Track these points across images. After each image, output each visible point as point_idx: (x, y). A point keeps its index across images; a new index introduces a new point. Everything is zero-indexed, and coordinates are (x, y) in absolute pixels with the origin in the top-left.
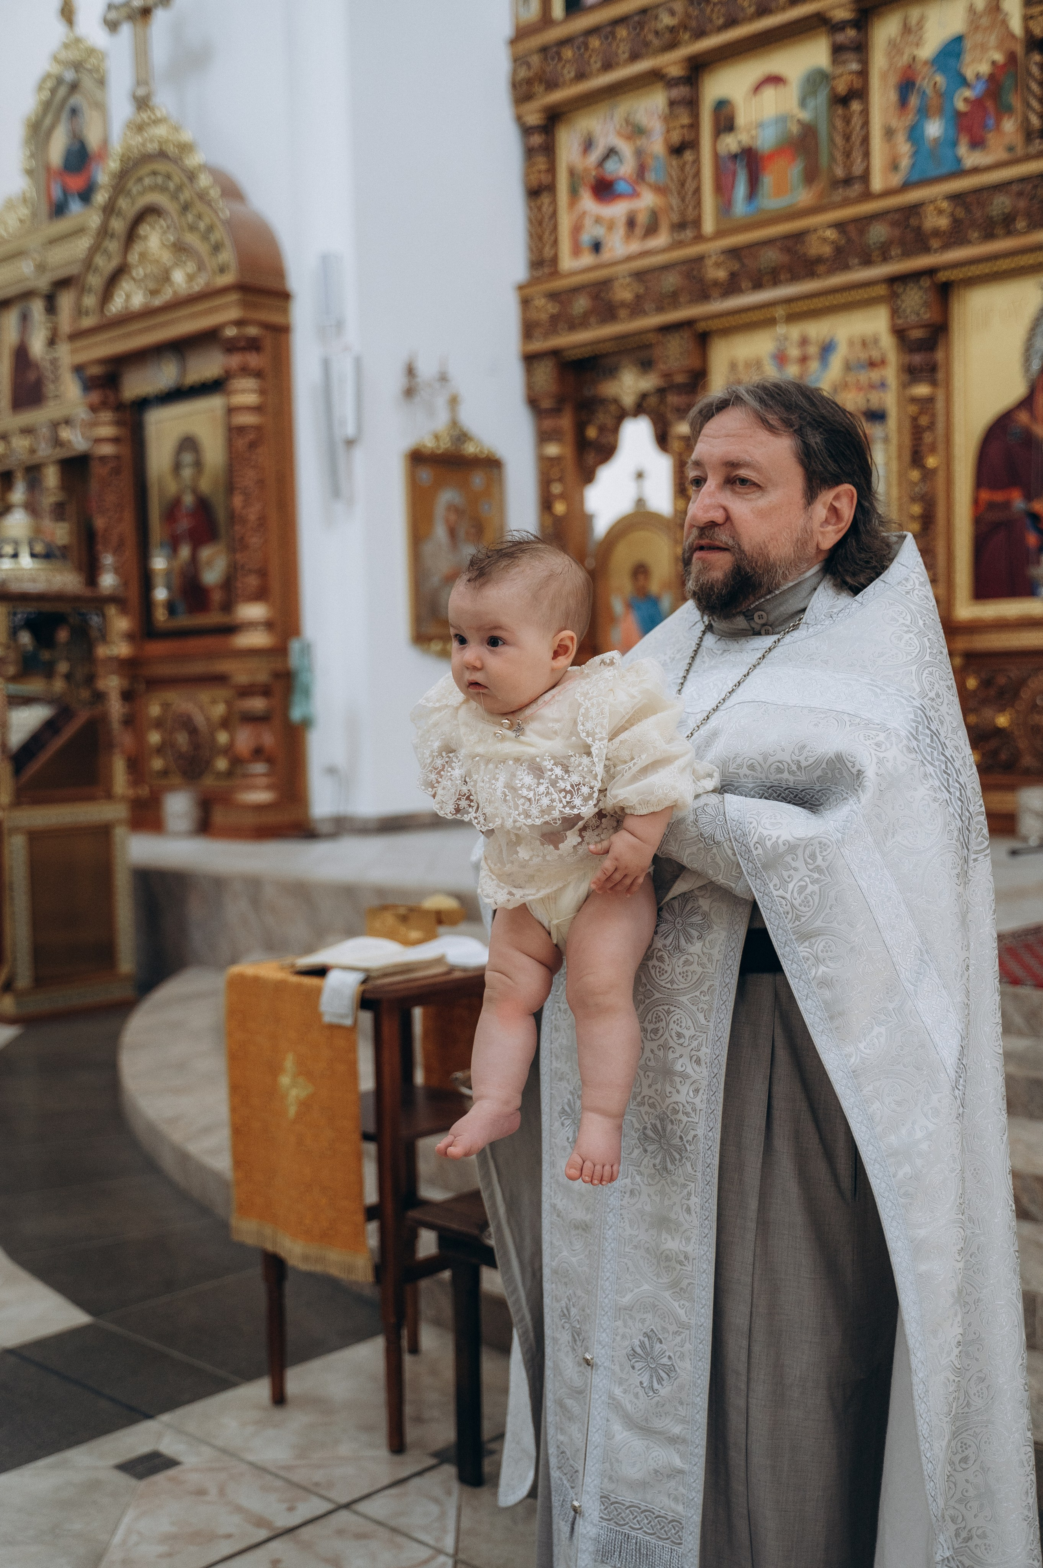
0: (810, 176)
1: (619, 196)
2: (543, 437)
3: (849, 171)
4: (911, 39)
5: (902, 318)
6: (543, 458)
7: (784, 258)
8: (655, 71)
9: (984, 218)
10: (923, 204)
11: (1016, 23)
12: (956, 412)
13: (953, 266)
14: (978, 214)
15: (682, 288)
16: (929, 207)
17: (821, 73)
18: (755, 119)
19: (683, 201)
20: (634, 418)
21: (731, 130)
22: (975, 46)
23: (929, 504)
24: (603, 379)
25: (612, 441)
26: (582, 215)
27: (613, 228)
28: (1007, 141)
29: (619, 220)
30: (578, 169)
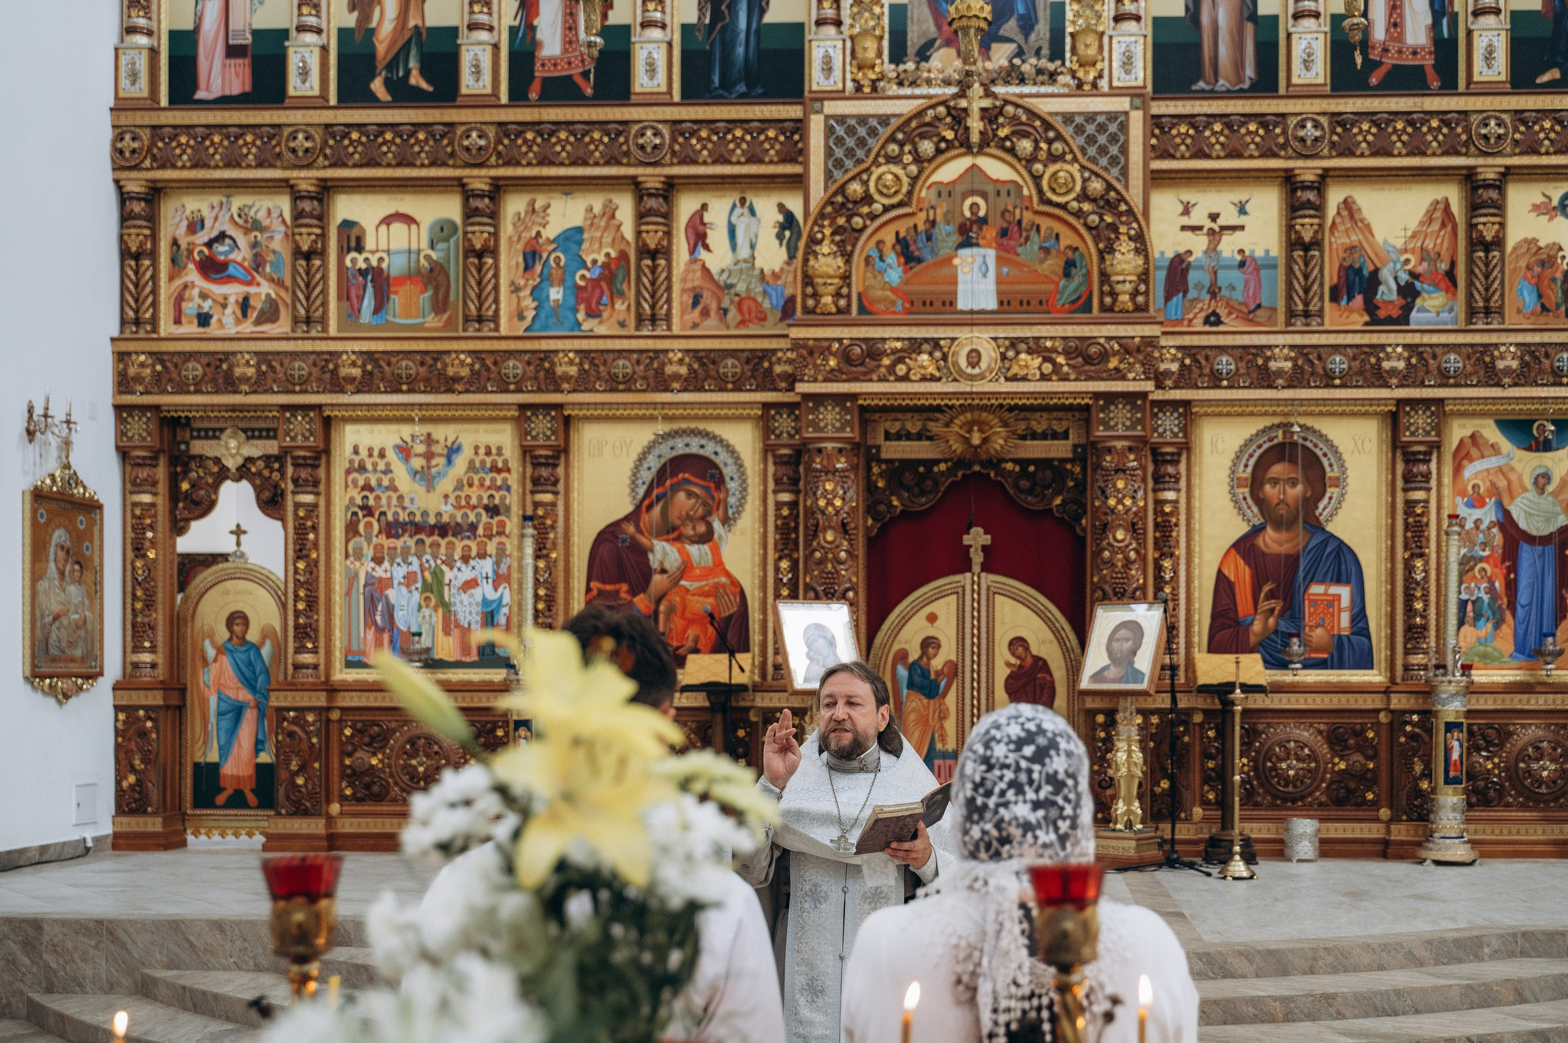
0: (440, 305)
1: (231, 279)
2: (131, 485)
3: (479, 309)
4: (539, 220)
5: (534, 438)
6: (135, 505)
7: (422, 370)
8: (286, 180)
9: (609, 373)
10: (556, 352)
11: (628, 231)
12: (575, 517)
13: (581, 405)
14: (602, 368)
15: (310, 374)
16: (561, 355)
17: (453, 224)
18: (383, 245)
19: (308, 298)
20: (237, 480)
21: (360, 249)
22: (592, 238)
23: (552, 588)
24: (199, 438)
25: (213, 497)
26: (186, 286)
27: (224, 306)
28: (621, 319)
29: (232, 300)
30: (183, 244)
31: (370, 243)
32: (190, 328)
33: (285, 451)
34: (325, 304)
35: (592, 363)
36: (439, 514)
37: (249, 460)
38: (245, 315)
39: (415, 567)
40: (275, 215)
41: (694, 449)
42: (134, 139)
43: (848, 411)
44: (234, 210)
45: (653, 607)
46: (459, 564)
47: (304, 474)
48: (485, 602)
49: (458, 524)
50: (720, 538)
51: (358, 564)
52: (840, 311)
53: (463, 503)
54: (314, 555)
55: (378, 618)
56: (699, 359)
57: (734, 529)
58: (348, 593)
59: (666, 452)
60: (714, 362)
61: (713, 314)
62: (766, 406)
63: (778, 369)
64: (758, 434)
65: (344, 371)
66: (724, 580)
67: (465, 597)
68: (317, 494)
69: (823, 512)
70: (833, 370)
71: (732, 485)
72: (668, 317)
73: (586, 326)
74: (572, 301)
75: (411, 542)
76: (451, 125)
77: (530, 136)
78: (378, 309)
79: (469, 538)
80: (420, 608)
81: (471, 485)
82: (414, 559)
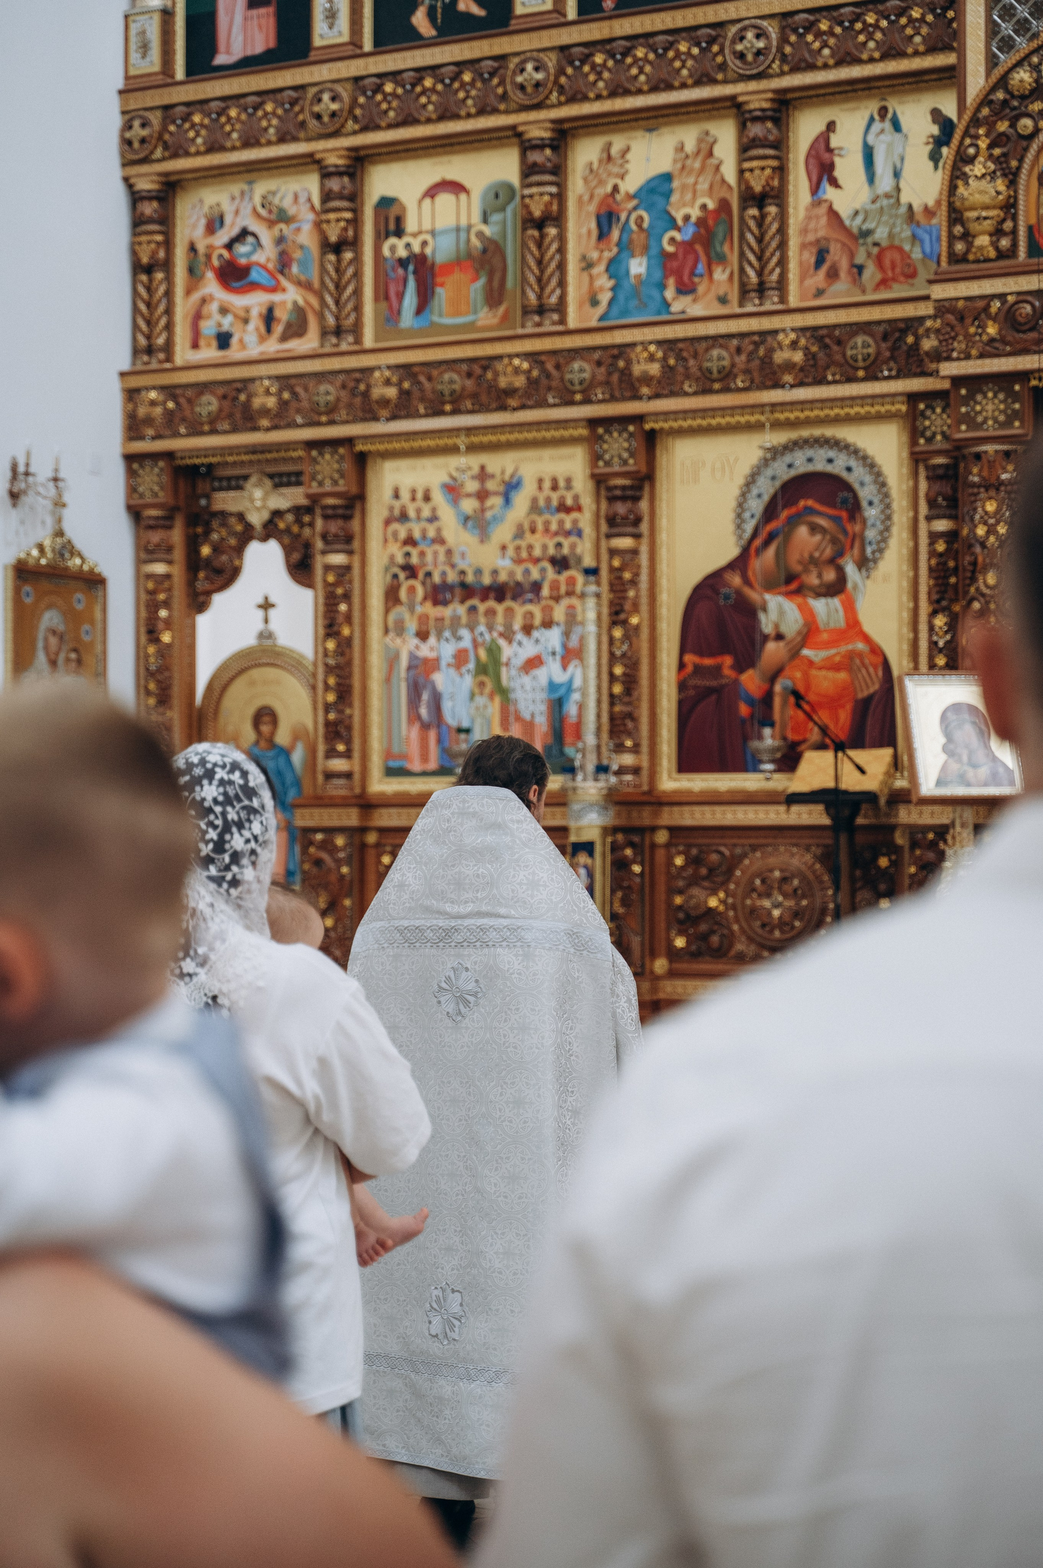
0: (494, 297)
1: (254, 286)
2: (145, 553)
3: (540, 297)
5: (607, 463)
6: (150, 576)
7: (469, 383)
8: (311, 155)
9: (700, 369)
10: (633, 345)
11: (729, 173)
12: (663, 567)
13: (666, 415)
14: (691, 362)
15: (338, 399)
16: (639, 349)
17: (510, 188)
18: (427, 226)
19: (337, 302)
20: (264, 539)
21: (399, 232)
22: (684, 187)
23: (632, 665)
24: (221, 489)
25: (237, 563)
26: (204, 301)
27: (246, 321)
28: (721, 292)
29: (255, 313)
30: (201, 248)
31: (411, 225)
32: (209, 353)
33: (315, 499)
34: (358, 309)
35: (680, 358)
36: (495, 572)
37: (277, 514)
38: (269, 330)
39: (466, 643)
40: (302, 199)
41: (820, 466)
42: (143, 125)
43: (1016, 397)
44: (257, 200)
45: (766, 686)
46: (519, 636)
47: (334, 527)
48: (552, 686)
49: (518, 584)
50: (855, 587)
51: (398, 641)
52: (1002, 255)
53: (524, 555)
54: (346, 631)
55: (424, 711)
56: (820, 340)
57: (874, 574)
58: (388, 680)
59: (781, 471)
60: (839, 342)
61: (843, 274)
62: (912, 398)
63: (928, 344)
64: (905, 438)
65: (377, 392)
66: (860, 646)
67: (526, 680)
68: (350, 553)
69: (983, 545)
70: (992, 340)
71: (871, 513)
72: (782, 285)
73: (676, 307)
74: (658, 274)
75: (461, 611)
76: (502, 58)
77: (599, 59)
78: (420, 310)
79: (531, 601)
80: (472, 696)
81: (533, 531)
82: (465, 633)
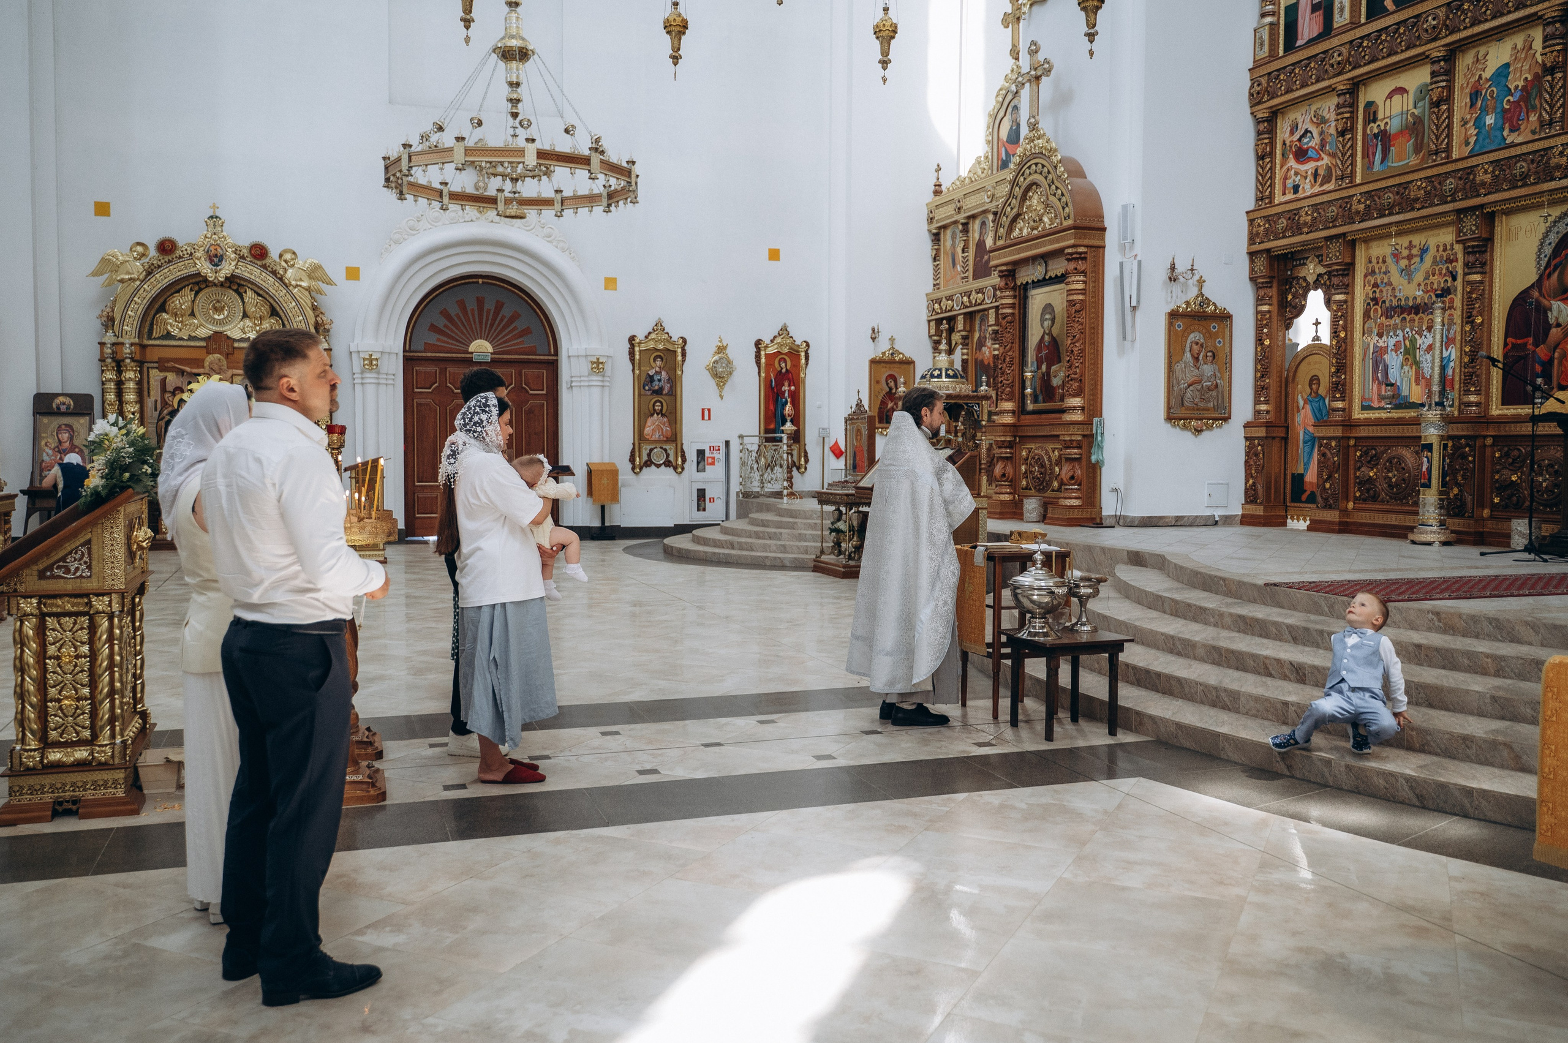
0: (1417, 149)
1: (1310, 159)
2: (1259, 301)
3: (1438, 145)
4: (1481, 66)
5: (1465, 234)
6: (1261, 312)
7: (1397, 197)
8: (1331, 86)
9: (1511, 175)
10: (1479, 165)
12: (1497, 289)
13: (1497, 203)
14: (1508, 171)
15: (1338, 214)
16: (1482, 167)
17: (1426, 86)
18: (1387, 114)
19: (1342, 163)
20: (1315, 289)
21: (1375, 120)
24: (1295, 265)
25: (1303, 303)
26: (1288, 170)
27: (1306, 178)
28: (1531, 127)
29: (1309, 173)
30: (1288, 143)
31: (1380, 116)
32: (1289, 195)
33: (1329, 268)
34: (1353, 164)
35: (1502, 170)
36: (1415, 298)
37: (1320, 275)
38: (1315, 182)
39: (1400, 338)
40: (1330, 110)
42: (1259, 85)
44: (1312, 113)
45: (1550, 354)
46: (1424, 332)
47: (1342, 280)
49: (1425, 303)
51: (1369, 338)
53: (1429, 288)
54: (1344, 334)
55: (1380, 374)
58: (1364, 359)
65: (1355, 208)
67: (1428, 356)
68: (1347, 293)
72: (1563, 119)
74: (1500, 122)
75: (1398, 320)
76: (1419, 16)
77: (1466, 6)
78: (1382, 162)
79: (1432, 313)
80: (1402, 366)
81: (1434, 274)
82: (1399, 332)
